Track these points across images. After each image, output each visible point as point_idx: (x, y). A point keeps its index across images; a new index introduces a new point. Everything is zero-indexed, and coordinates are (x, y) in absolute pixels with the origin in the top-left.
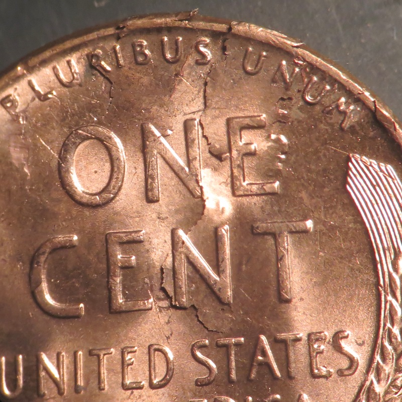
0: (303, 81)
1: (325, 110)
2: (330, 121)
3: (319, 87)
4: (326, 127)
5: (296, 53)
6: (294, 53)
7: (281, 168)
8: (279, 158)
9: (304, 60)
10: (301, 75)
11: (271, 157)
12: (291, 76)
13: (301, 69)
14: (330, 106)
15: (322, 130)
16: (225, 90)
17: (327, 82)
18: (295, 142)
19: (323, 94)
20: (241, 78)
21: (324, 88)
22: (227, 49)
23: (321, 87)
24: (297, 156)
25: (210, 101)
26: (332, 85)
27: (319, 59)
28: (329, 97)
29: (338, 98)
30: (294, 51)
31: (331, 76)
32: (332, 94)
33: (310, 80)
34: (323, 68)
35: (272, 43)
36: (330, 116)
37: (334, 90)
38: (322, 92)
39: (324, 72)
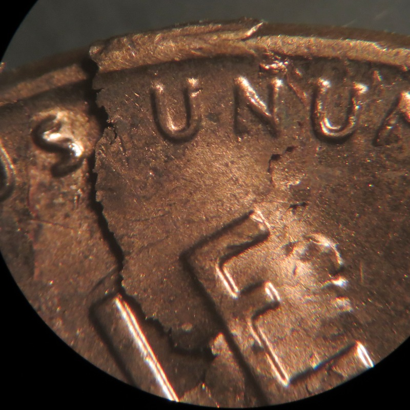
0: (301, 100)
1: (377, 137)
2: (401, 157)
3: (340, 97)
4: (400, 174)
5: (257, 49)
6: (252, 51)
7: (349, 309)
8: (333, 288)
9: (283, 57)
10: (291, 89)
11: (314, 294)
12: (270, 103)
13: (285, 79)
14: (385, 124)
15: (394, 182)
16: (147, 199)
17: (353, 78)
18: (349, 236)
19: (357, 107)
20: (169, 159)
21: (354, 93)
22: (108, 111)
23: (346, 94)
24: (369, 264)
25: (126, 238)
26: (367, 79)
27: (312, 39)
28: (373, 108)
29: (393, 98)
30: (250, 48)
31: (356, 62)
32: (375, 97)
33: (316, 91)
34: (328, 53)
35: (198, 53)
36: (396, 145)
37: (376, 86)
38: (351, 105)
39: (335, 59)
